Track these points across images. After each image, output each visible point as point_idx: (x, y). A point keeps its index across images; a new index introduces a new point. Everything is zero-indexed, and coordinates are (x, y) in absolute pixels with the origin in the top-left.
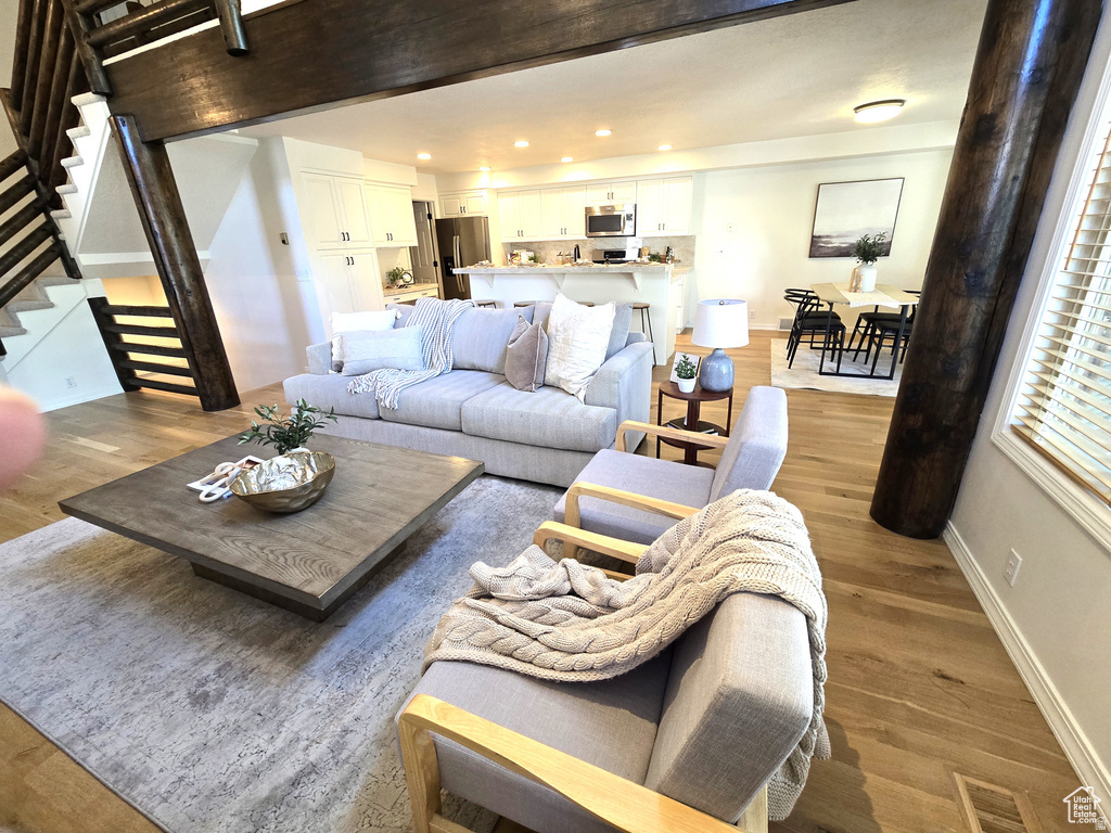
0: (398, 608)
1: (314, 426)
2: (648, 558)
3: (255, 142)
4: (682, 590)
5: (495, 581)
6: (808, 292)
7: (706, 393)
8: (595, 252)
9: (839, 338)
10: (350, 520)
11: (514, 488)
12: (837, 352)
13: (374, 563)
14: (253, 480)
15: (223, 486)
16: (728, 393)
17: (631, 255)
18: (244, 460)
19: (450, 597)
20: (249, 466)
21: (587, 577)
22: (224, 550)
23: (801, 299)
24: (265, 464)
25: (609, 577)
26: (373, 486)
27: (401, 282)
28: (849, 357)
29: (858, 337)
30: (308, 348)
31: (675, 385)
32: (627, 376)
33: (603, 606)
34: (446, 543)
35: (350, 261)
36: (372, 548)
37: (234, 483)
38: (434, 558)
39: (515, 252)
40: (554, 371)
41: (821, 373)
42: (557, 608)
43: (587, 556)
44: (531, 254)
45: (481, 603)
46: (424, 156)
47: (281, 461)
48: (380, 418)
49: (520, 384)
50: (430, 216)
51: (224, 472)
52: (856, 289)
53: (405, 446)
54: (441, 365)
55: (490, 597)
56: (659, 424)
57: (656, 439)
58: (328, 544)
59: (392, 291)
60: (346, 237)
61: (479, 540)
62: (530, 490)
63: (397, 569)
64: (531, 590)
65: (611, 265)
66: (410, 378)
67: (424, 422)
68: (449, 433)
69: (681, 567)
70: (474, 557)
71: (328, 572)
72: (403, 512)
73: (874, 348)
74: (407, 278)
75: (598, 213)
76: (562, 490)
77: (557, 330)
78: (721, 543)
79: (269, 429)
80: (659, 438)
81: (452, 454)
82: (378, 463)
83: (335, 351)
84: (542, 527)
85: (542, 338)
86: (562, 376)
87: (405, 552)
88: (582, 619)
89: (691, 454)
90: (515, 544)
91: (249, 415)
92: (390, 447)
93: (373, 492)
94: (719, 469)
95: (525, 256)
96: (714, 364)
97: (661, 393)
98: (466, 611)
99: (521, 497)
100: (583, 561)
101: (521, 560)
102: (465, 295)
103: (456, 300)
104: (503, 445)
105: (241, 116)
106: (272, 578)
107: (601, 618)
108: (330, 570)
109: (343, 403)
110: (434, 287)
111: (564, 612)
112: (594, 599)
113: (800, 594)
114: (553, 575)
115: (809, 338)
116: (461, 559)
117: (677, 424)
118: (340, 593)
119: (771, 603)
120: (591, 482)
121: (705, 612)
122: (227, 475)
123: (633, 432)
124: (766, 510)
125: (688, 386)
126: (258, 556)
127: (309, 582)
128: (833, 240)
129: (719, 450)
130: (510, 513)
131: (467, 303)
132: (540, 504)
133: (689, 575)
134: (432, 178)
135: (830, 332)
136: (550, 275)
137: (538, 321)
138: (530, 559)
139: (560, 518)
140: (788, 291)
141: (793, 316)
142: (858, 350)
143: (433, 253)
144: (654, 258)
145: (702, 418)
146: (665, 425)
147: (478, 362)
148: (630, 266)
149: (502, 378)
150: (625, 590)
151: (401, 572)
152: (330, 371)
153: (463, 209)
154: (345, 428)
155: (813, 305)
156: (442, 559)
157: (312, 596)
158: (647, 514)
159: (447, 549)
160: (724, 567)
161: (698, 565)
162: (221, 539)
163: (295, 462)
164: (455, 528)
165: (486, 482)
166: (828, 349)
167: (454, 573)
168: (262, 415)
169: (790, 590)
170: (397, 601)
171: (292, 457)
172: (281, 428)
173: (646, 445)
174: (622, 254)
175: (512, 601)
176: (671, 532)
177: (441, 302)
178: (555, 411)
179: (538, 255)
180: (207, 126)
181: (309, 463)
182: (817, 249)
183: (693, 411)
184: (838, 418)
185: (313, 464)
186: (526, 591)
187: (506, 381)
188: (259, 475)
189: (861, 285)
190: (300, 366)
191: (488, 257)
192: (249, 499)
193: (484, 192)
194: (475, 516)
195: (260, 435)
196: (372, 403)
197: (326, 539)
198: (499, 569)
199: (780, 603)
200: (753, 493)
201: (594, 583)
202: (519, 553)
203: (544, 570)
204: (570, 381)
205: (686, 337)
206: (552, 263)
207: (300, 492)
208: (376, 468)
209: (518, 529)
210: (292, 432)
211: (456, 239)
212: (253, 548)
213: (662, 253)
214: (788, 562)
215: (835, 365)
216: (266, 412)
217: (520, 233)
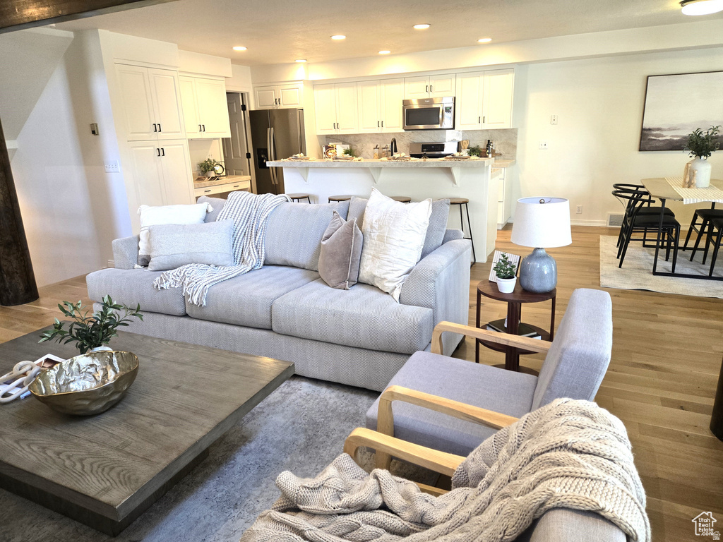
0: (196, 522)
1: (118, 324)
2: (464, 470)
3: (71, 34)
4: (498, 506)
5: (303, 492)
6: (638, 187)
7: (527, 293)
8: (413, 145)
9: (674, 236)
10: (151, 424)
11: (324, 392)
12: (672, 250)
13: (176, 471)
14: (52, 380)
15: (20, 385)
16: (550, 295)
17: (450, 148)
18: (43, 359)
19: (253, 511)
20: (47, 365)
21: (398, 490)
22: (19, 454)
23: (630, 195)
24: (65, 363)
25: (423, 490)
26: (177, 388)
27: (212, 174)
28: (686, 256)
29: (694, 235)
30: (114, 242)
31: (494, 284)
32: (443, 275)
33: (416, 523)
34: (250, 451)
35: (160, 152)
36: (174, 456)
37: (33, 382)
38: (237, 468)
39: (330, 144)
40: (368, 269)
41: (655, 273)
42: (367, 523)
43: (401, 468)
44: (347, 147)
45: (288, 517)
46: (240, 49)
47: (83, 360)
48: (186, 315)
49: (333, 282)
50: (244, 108)
51: (22, 371)
52: (689, 184)
53: (211, 345)
54: (252, 260)
55: (296, 510)
56: (478, 326)
57: (474, 342)
58: (127, 449)
59: (203, 183)
60: (157, 128)
61: (286, 448)
62: (341, 393)
63: (198, 479)
64: (340, 503)
65: (428, 160)
66: (220, 274)
67: (232, 319)
68: (259, 332)
69: (498, 481)
70: (281, 467)
71: (126, 480)
72: (208, 417)
73: (712, 246)
74: (219, 170)
75: (416, 106)
76: (374, 394)
77: (372, 227)
78: (538, 455)
79: (72, 326)
80: (478, 341)
81: (260, 354)
82: (183, 364)
83: (142, 245)
84: (351, 435)
85: (356, 235)
86: (376, 274)
87: (208, 460)
88: (394, 536)
89: (512, 359)
90: (324, 453)
91: (49, 310)
92: (196, 346)
93: (177, 395)
94: (541, 376)
95: (340, 149)
96: (536, 264)
97: (479, 293)
98: (271, 525)
99: (331, 401)
100: (396, 473)
101: (331, 470)
102: (278, 189)
103: (270, 194)
104: (315, 345)
105: (60, 12)
106: (69, 486)
107: (414, 535)
108: (129, 478)
109: (149, 300)
110: (246, 181)
111: (374, 529)
112: (406, 515)
113: (620, 512)
114: (363, 488)
115: (640, 236)
116: (267, 469)
117: (497, 326)
118: (138, 503)
119: (590, 522)
120: (405, 386)
121: (522, 529)
122: (25, 374)
123: (450, 335)
124: (586, 421)
125: (508, 286)
126: (54, 462)
127: (106, 490)
128: (664, 133)
129: (542, 355)
130: (319, 419)
131: (280, 197)
132: (352, 409)
133: (506, 490)
134: (247, 70)
135: (664, 230)
136: (366, 169)
137: (353, 218)
138: (340, 469)
139: (372, 425)
140: (616, 186)
141: (623, 212)
142: (695, 249)
143: (246, 144)
144: (473, 151)
145: (524, 320)
146: (484, 327)
147: (291, 258)
148: (448, 161)
149: (315, 275)
150: (440, 505)
151: (202, 483)
152: (136, 266)
153: (277, 101)
154: (151, 325)
155: (644, 201)
156: (246, 468)
157: (109, 506)
158: (465, 422)
159: (252, 458)
160: (541, 480)
161: (515, 478)
162: (17, 442)
163: (97, 362)
164: (261, 435)
165: (296, 384)
166: (662, 247)
167: (257, 484)
168: (65, 312)
169: (609, 507)
170: (196, 515)
171: (93, 356)
172: (84, 325)
173: (465, 347)
174: (441, 147)
175: (320, 515)
176: (488, 442)
177: (254, 196)
178: (369, 311)
179: (354, 148)
180: (26, 20)
181: (111, 362)
182: (648, 142)
183: (514, 312)
184: (674, 322)
185: (116, 364)
186: (333, 505)
187: (318, 278)
188: (59, 375)
189: (695, 181)
190: (104, 259)
191: (303, 150)
192: (48, 400)
193: (300, 85)
194: (283, 421)
195: (62, 333)
196: (179, 300)
197: (126, 444)
198: (307, 479)
199: (600, 521)
200: (573, 403)
201: (407, 496)
202: (328, 463)
203: (355, 481)
204: (385, 279)
205: (507, 233)
206: (368, 158)
207: (101, 393)
208: (181, 368)
209: (328, 436)
210: (96, 329)
211: (270, 131)
212: (50, 453)
213: (482, 146)
214: (607, 477)
215: (669, 265)
216: (69, 308)
217: (336, 126)
